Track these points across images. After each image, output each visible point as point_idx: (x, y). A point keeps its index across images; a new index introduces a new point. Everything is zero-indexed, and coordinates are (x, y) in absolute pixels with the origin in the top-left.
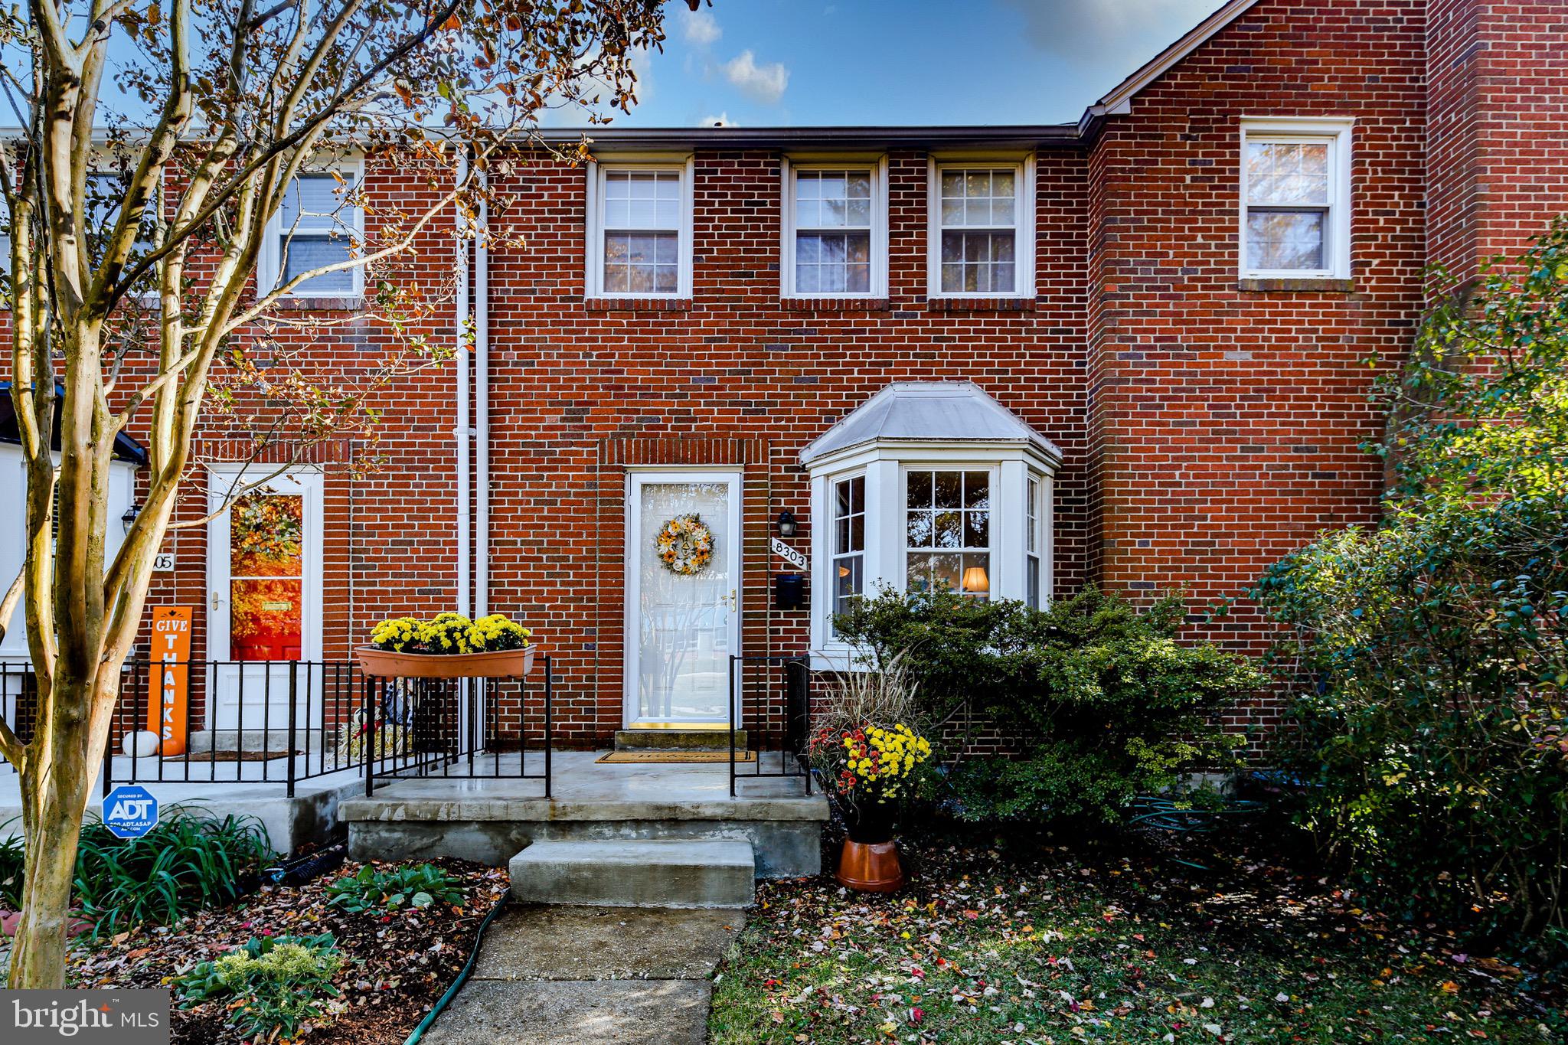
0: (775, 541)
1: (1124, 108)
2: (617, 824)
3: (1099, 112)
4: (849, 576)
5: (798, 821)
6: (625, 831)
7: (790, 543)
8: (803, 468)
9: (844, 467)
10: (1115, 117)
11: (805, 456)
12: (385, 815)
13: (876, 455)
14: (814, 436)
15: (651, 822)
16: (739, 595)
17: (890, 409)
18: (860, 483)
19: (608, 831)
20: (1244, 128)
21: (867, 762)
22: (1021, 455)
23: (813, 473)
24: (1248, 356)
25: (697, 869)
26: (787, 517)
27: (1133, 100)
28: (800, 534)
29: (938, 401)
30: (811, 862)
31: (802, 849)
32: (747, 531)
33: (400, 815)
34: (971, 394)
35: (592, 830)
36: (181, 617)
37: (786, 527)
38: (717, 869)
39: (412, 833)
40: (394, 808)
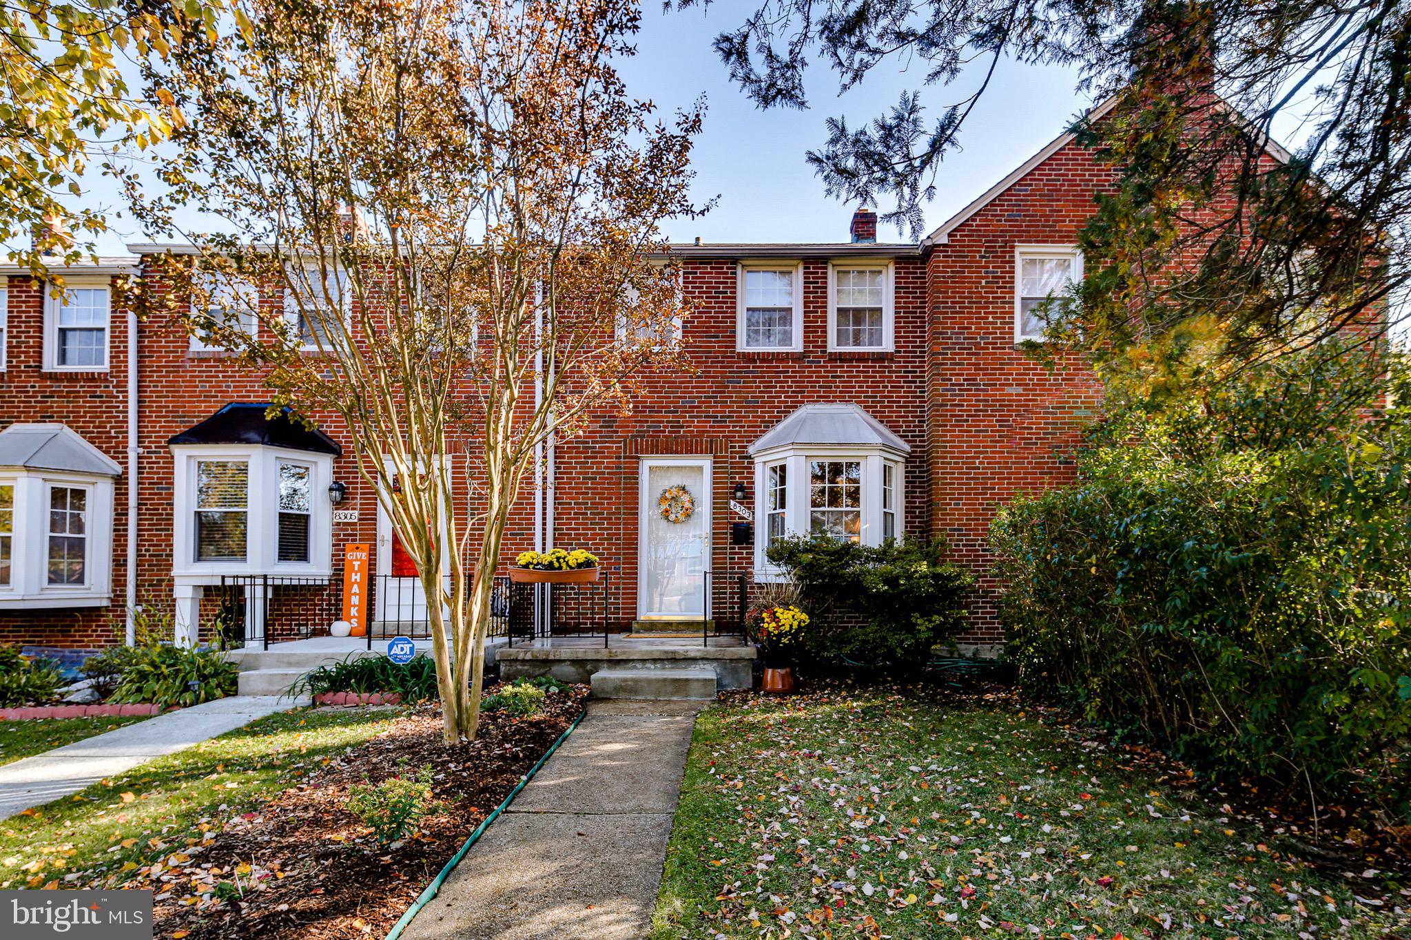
0: (732, 503)
1: (944, 240)
2: (644, 661)
3: (929, 243)
5: (740, 660)
6: (648, 665)
7: (741, 503)
8: (750, 457)
9: (775, 458)
10: (939, 245)
11: (751, 450)
12: (521, 657)
13: (792, 453)
14: (757, 437)
15: (662, 660)
16: (710, 536)
17: (803, 421)
18: (783, 468)
19: (639, 665)
20: (1017, 251)
21: (774, 624)
22: (878, 453)
23: (756, 460)
24: (1020, 390)
25: (687, 680)
26: (740, 487)
27: (950, 235)
28: (748, 498)
29: (832, 416)
30: (747, 680)
31: (742, 674)
32: (715, 496)
33: (529, 656)
34: (853, 411)
35: (631, 664)
36: (363, 550)
37: (739, 494)
38: (698, 680)
39: (535, 666)
40: (526, 653)
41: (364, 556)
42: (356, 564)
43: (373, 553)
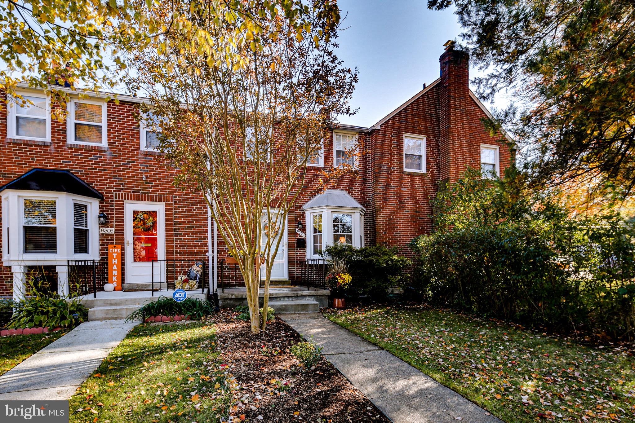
0: (297, 230)
1: (379, 128)
2: (284, 297)
3: (374, 128)
4: (317, 240)
5: (325, 295)
6: (286, 299)
7: (300, 230)
8: (303, 210)
9: (317, 211)
10: (377, 130)
11: (304, 207)
12: (230, 297)
13: (326, 210)
14: (306, 202)
15: (291, 297)
16: (287, 243)
17: (327, 196)
18: (321, 216)
19: (282, 299)
20: (404, 135)
21: (342, 280)
22: (359, 211)
23: (306, 212)
24: (406, 189)
25: (307, 305)
26: (299, 223)
27: (381, 126)
28: (303, 228)
29: (338, 195)
31: (324, 302)
32: (289, 227)
33: (234, 297)
34: (344, 194)
35: (278, 299)
36: (118, 248)
37: (300, 226)
38: (312, 304)
39: (236, 301)
40: (232, 295)
41: (119, 251)
42: (115, 255)
43: (123, 249)
